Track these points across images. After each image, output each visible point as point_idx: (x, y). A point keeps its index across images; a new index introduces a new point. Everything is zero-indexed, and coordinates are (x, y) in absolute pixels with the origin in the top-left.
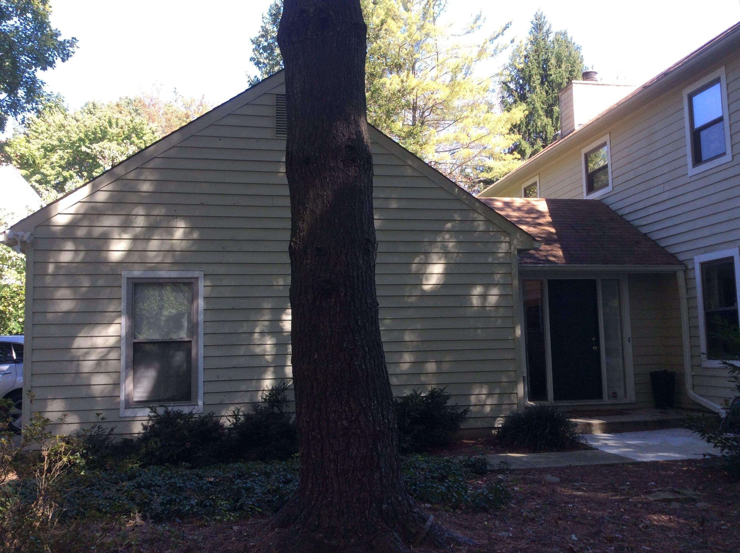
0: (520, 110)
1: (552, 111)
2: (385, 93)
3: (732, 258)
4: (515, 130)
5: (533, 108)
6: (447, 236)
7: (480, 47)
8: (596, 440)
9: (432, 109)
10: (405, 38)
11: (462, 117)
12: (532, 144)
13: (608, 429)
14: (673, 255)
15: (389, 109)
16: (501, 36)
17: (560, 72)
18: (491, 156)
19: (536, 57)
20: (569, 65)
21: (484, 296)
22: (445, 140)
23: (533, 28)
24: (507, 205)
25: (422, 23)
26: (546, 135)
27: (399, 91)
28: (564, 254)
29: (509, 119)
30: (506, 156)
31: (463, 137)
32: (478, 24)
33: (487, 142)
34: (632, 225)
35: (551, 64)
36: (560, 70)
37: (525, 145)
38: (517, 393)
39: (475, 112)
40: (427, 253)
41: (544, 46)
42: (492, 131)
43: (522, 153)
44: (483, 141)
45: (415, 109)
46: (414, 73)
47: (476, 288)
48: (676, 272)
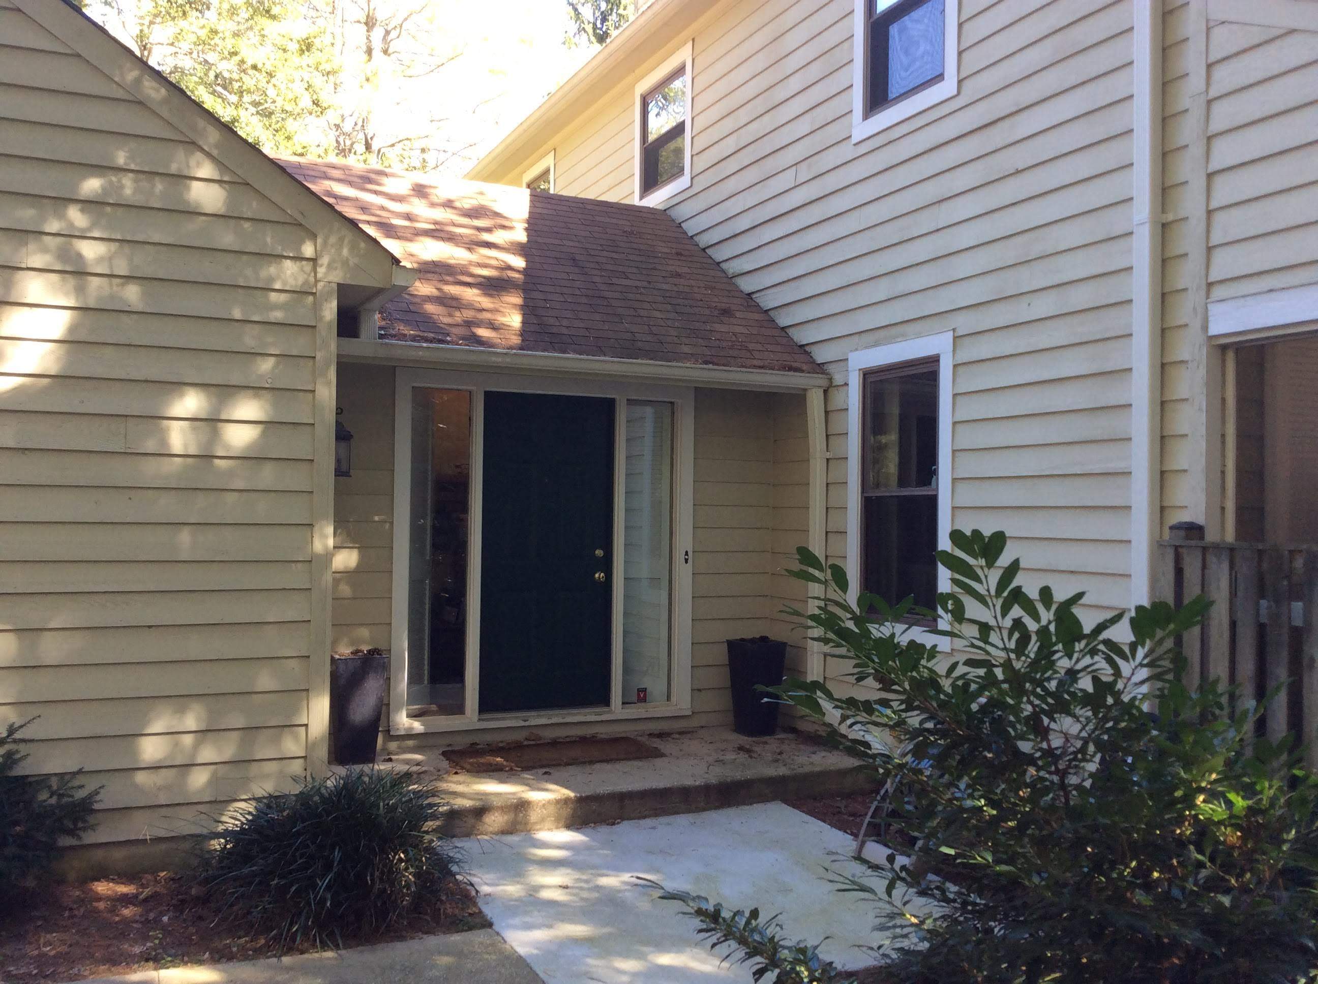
3: (934, 360)
6: (80, 219)
14: (803, 349)
21: (209, 424)
24: (422, 190)
28: (523, 323)
34: (723, 271)
38: (306, 725)
47: (182, 395)
48: (805, 390)
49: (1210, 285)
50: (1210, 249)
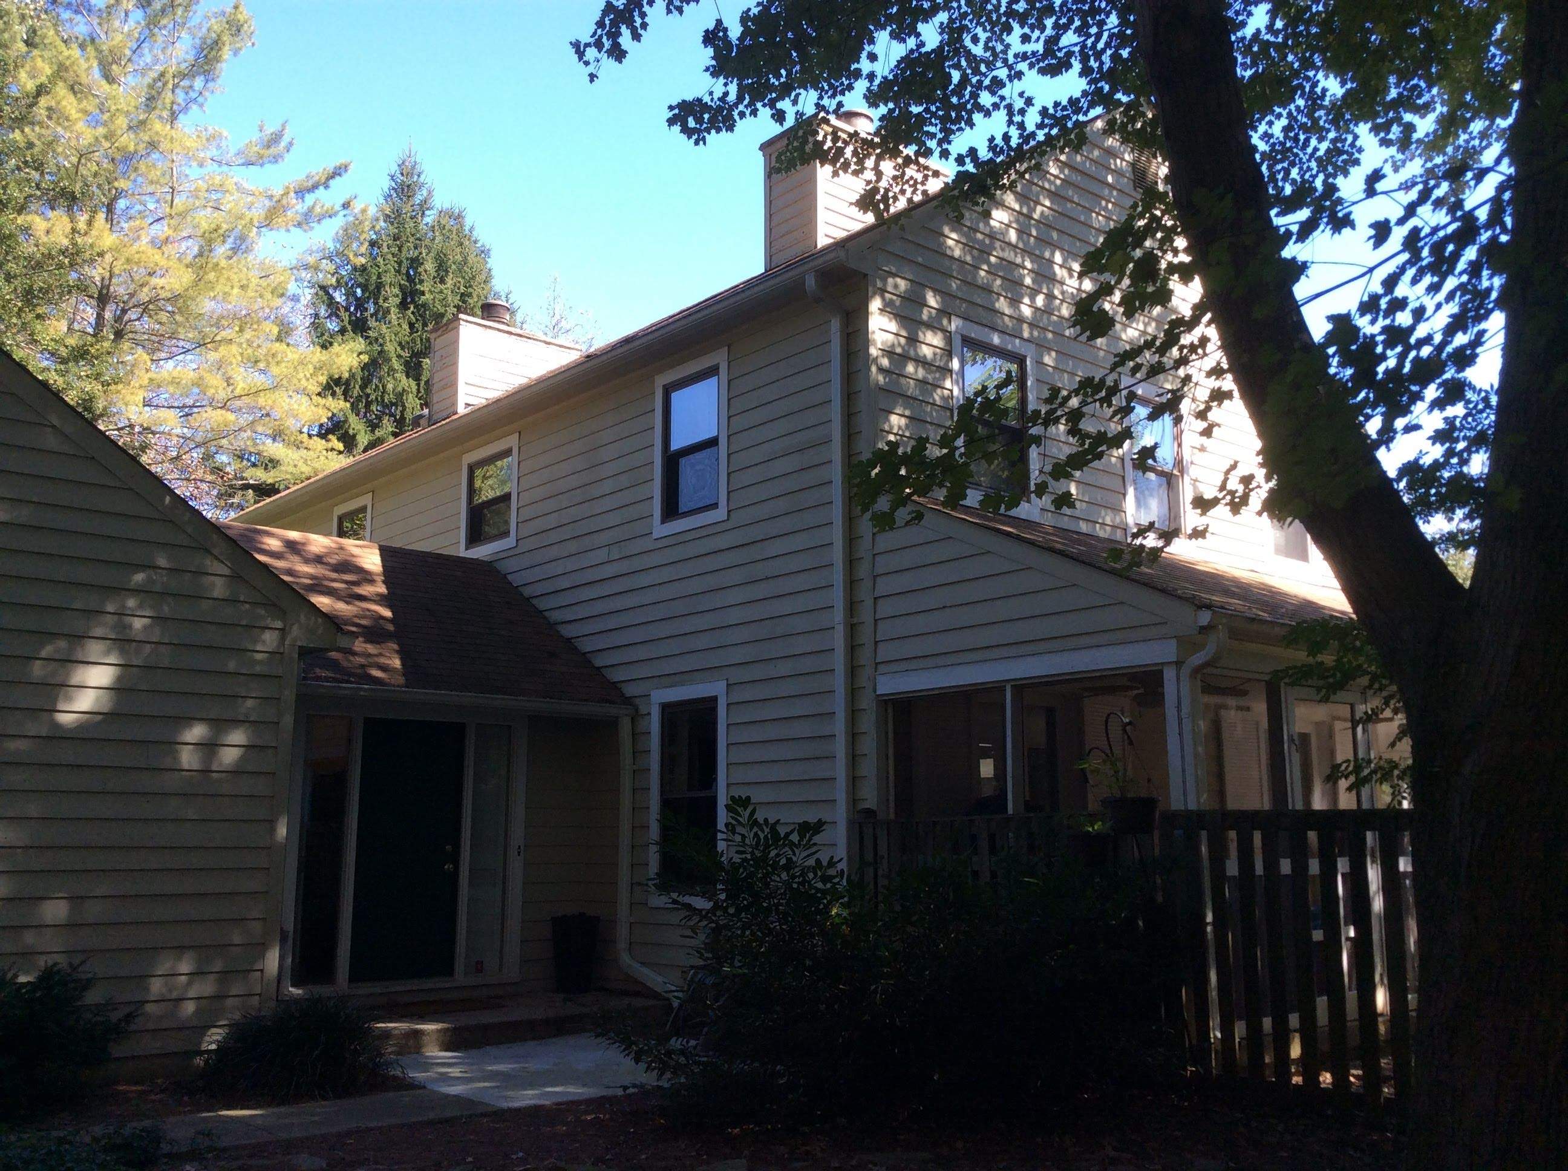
0: (352, 351)
1: (419, 365)
2: (27, 248)
3: (714, 699)
4: (337, 389)
5: (381, 352)
6: (131, 603)
7: (275, 199)
8: (426, 1065)
9: (145, 308)
10: (97, 139)
11: (218, 338)
12: (373, 426)
13: (454, 1041)
14: (615, 686)
15: (31, 287)
16: (321, 188)
17: (441, 292)
18: (277, 435)
19: (395, 250)
20: (462, 281)
21: (209, 747)
22: (172, 382)
23: (394, 189)
24: (293, 547)
25: (142, 117)
26: (402, 412)
27: (63, 252)
28: (403, 664)
29: (325, 364)
30: (312, 442)
31: (215, 381)
32: (273, 151)
33: (270, 402)
34: (545, 618)
35: (426, 271)
36: (443, 287)
37: (356, 425)
38: (262, 971)
39: (248, 334)
40: (79, 638)
41: (413, 231)
42: (284, 382)
43: (349, 442)
44: (261, 401)
45: (103, 299)
46: (110, 219)
47: (191, 726)
48: (617, 718)
49: (877, 664)
50: (876, 643)
